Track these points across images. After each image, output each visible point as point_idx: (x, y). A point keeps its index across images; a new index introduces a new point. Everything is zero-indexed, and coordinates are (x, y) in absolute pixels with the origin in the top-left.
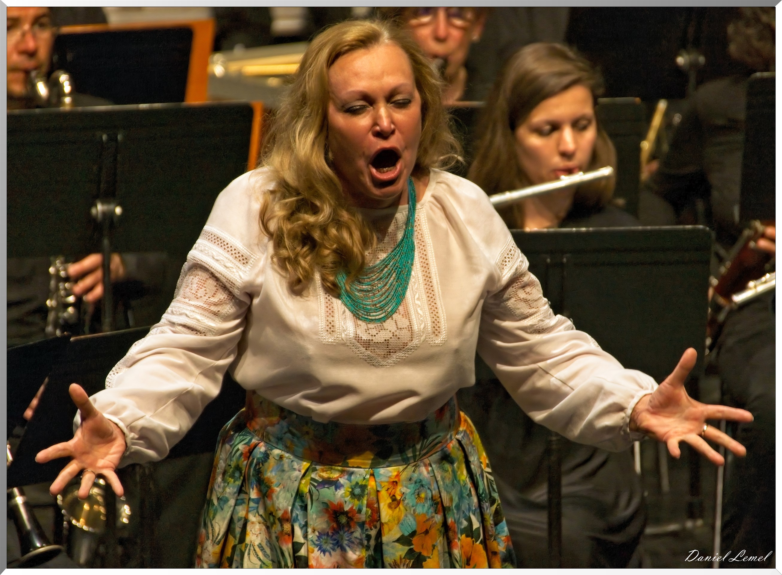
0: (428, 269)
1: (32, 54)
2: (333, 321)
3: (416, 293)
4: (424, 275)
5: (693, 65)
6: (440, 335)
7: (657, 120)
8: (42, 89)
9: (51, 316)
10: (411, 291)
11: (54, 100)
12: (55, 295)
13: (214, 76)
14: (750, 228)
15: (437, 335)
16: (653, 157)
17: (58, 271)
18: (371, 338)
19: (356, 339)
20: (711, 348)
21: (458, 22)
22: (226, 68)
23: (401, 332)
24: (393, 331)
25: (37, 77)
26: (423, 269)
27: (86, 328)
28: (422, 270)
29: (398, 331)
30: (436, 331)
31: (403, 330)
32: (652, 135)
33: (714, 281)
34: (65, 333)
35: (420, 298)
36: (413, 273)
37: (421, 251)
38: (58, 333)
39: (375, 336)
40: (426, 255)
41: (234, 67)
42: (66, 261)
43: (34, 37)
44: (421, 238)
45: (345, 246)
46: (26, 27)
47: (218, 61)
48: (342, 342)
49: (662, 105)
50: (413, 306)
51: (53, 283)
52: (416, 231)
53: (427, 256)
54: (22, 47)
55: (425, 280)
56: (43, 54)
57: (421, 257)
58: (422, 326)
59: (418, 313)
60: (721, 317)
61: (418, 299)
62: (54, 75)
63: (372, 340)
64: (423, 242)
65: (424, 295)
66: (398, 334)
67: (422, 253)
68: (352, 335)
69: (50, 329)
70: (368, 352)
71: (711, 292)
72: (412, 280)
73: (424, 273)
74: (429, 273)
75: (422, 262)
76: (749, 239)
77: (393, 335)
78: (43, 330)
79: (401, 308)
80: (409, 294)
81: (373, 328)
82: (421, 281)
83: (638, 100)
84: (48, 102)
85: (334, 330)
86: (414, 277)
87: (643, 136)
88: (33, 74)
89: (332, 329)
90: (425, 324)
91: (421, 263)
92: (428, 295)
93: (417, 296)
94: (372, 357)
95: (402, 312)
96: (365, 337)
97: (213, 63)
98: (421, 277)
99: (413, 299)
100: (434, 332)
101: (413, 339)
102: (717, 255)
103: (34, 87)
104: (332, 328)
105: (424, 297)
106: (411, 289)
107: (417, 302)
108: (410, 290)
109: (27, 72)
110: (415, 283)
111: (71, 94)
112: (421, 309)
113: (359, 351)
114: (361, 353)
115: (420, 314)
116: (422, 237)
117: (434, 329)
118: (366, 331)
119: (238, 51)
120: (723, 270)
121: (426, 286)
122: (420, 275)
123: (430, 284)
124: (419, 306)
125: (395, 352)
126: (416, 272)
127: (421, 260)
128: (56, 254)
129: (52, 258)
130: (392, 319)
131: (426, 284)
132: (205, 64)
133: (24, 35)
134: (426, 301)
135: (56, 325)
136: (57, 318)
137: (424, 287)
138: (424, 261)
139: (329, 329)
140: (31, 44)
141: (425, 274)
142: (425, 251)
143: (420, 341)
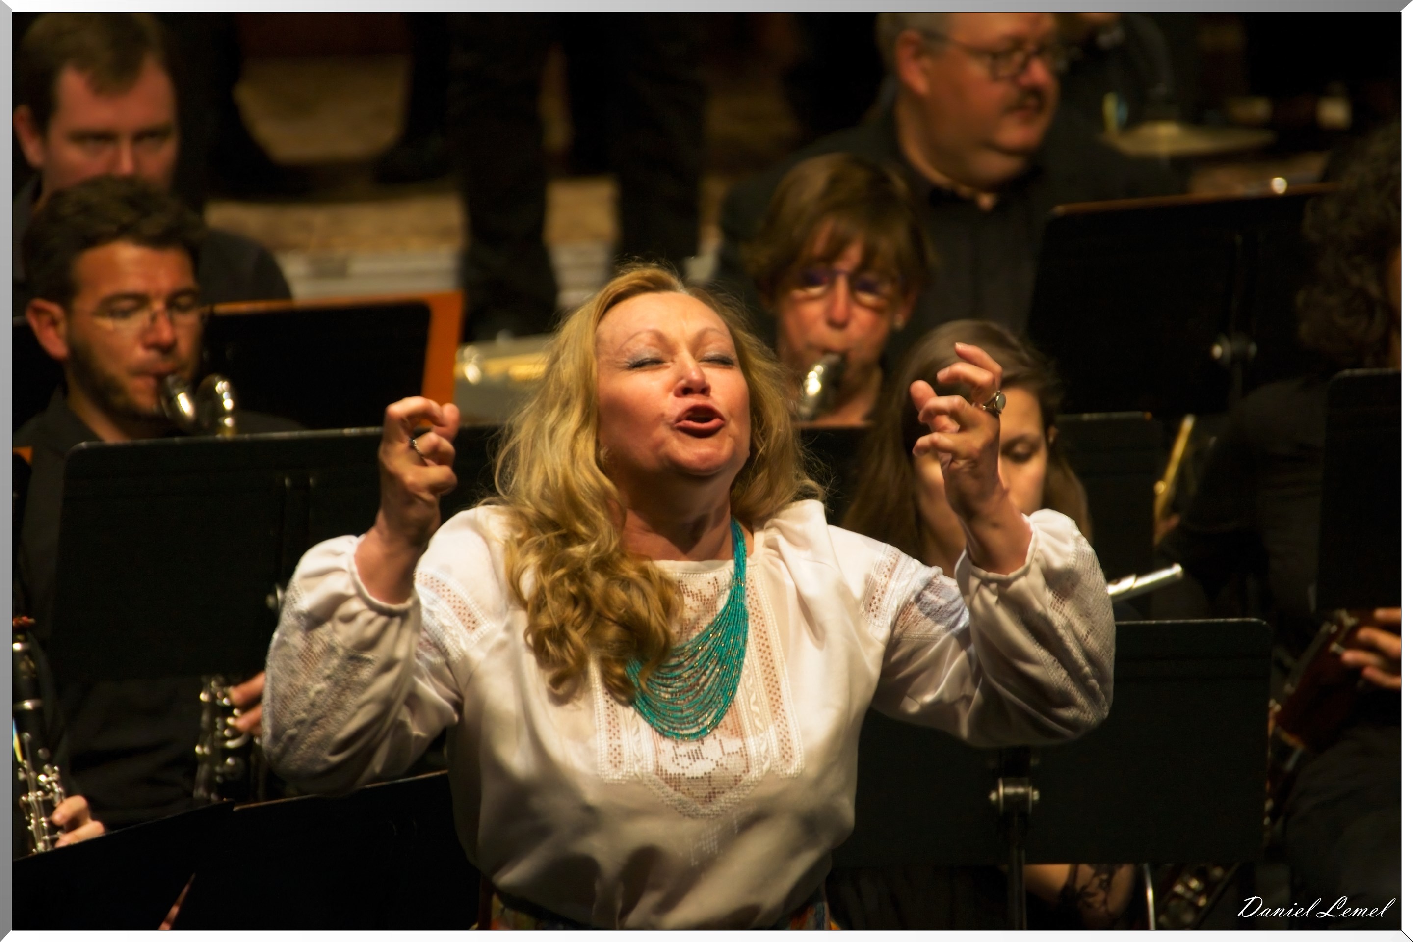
0: (770, 654)
1: (167, 349)
2: (619, 746)
3: (752, 692)
4: (763, 664)
5: (1238, 359)
6: (793, 761)
7: (1180, 448)
8: (185, 404)
9: (203, 772)
10: (744, 690)
11: (205, 424)
12: (209, 738)
13: (464, 381)
14: (1332, 621)
15: (788, 761)
16: (1173, 506)
17: (213, 697)
18: (681, 771)
19: (657, 774)
20: (1274, 815)
21: (868, 299)
22: (483, 371)
23: (729, 758)
24: (716, 758)
25: (176, 384)
26: (761, 654)
27: (261, 792)
28: (760, 656)
29: (725, 758)
30: (786, 755)
31: (733, 756)
32: (1172, 471)
33: (1275, 707)
34: (225, 799)
35: (759, 701)
36: (746, 661)
37: (758, 626)
38: (213, 797)
39: (687, 768)
40: (765, 632)
41: (496, 367)
42: (228, 683)
43: (172, 322)
44: (757, 607)
45: (637, 616)
46: (158, 306)
47: (471, 357)
48: (636, 779)
49: (1188, 424)
50: (747, 714)
51: (205, 718)
52: (748, 596)
53: (767, 634)
54: (151, 338)
55: (765, 671)
56: (185, 346)
57: (758, 636)
58: (763, 749)
59: (755, 726)
60: (1290, 765)
61: (755, 703)
62: (205, 382)
63: (684, 774)
64: (759, 612)
65: (765, 697)
66: (724, 763)
67: (758, 629)
68: (651, 768)
69: (200, 792)
70: (679, 795)
71: (1271, 724)
72: (745, 672)
73: (763, 661)
74: (771, 661)
75: (759, 643)
76: (1332, 638)
77: (717, 765)
78: (190, 794)
79: (727, 719)
80: (740, 695)
81: (685, 756)
82: (759, 673)
83: (1148, 415)
84: (194, 426)
85: (622, 760)
86: (747, 667)
87: (1160, 475)
88: (170, 380)
89: (618, 760)
90: (768, 744)
91: (758, 646)
92: (771, 695)
93: (753, 699)
94: (686, 803)
95: (730, 726)
96: (672, 769)
97: (463, 360)
98: (759, 667)
99: (747, 703)
100: (784, 756)
101: (750, 769)
102: (1280, 664)
103: (172, 401)
104: (618, 757)
105: (765, 699)
106: (743, 686)
107: (754, 708)
108: (741, 688)
109: (160, 378)
110: (748, 676)
111: (233, 413)
112: (761, 720)
113: (663, 793)
114: (667, 797)
115: (758, 728)
116: (758, 604)
117: (782, 752)
118: (673, 761)
119: (503, 342)
120: (1289, 688)
121: (767, 682)
122: (757, 663)
123: (774, 678)
124: (757, 715)
125: (723, 793)
126: (750, 659)
127: (758, 640)
128: (212, 672)
129: (204, 679)
130: (715, 738)
131: (767, 678)
132: (450, 363)
133: (153, 318)
134: (768, 707)
135: (210, 785)
136: (212, 773)
137: (764, 682)
138: (762, 641)
139: (613, 760)
140: (166, 334)
141: (765, 661)
142: (763, 625)
143: (762, 771)
